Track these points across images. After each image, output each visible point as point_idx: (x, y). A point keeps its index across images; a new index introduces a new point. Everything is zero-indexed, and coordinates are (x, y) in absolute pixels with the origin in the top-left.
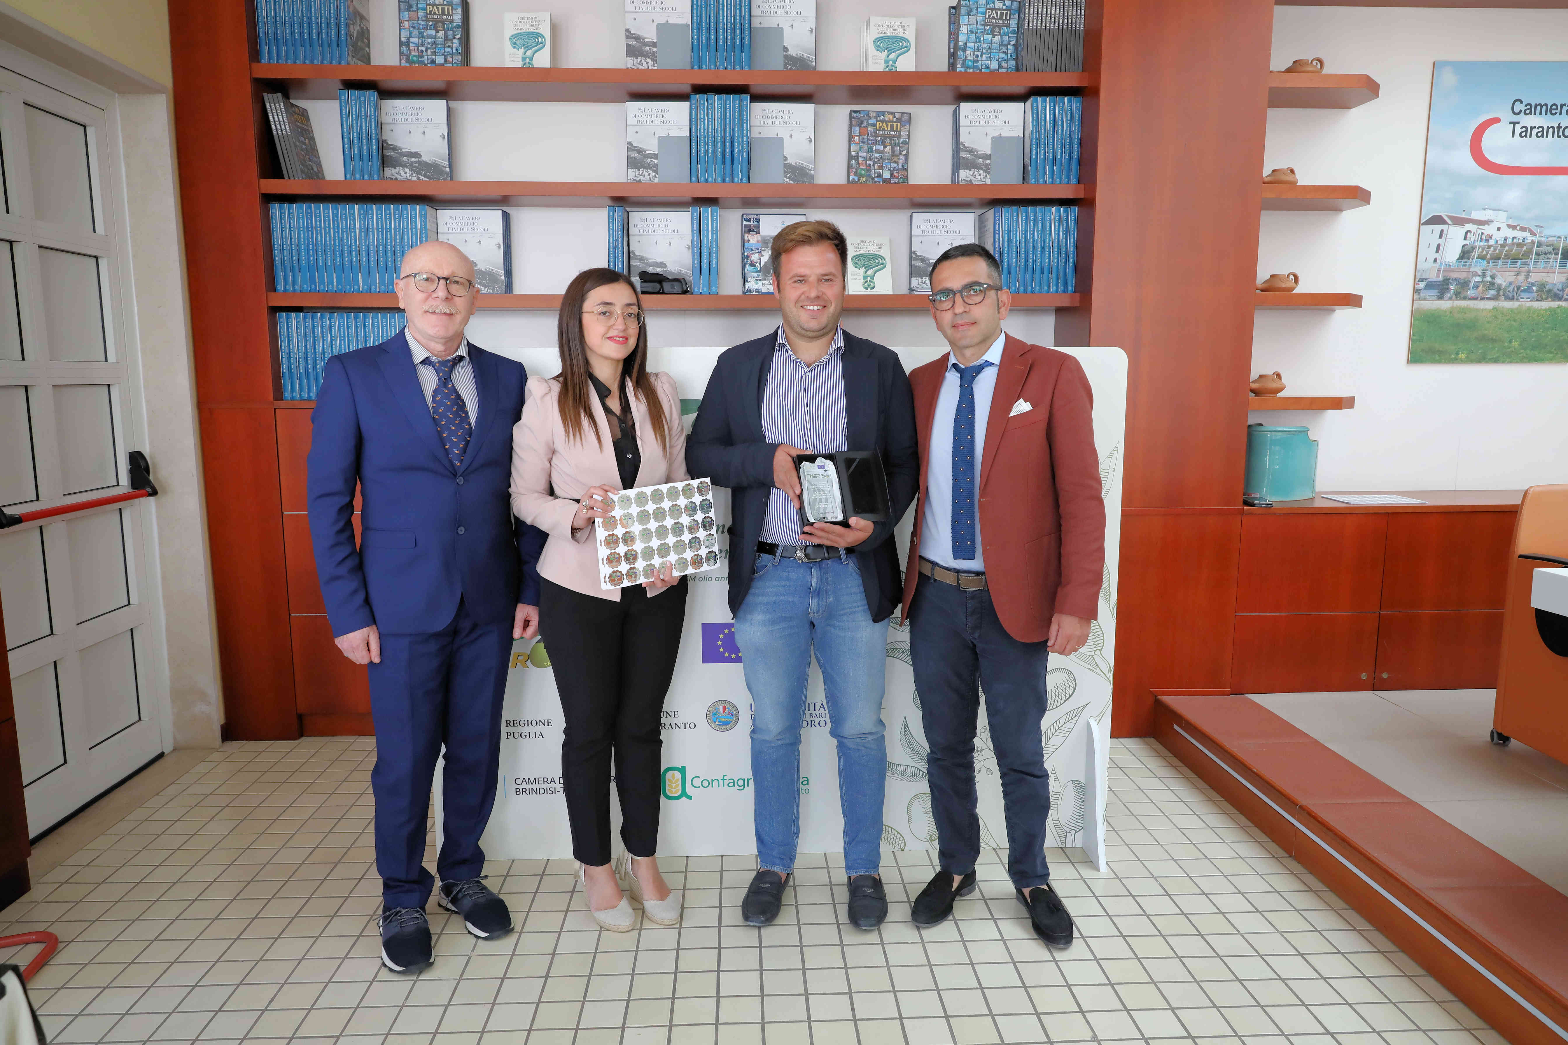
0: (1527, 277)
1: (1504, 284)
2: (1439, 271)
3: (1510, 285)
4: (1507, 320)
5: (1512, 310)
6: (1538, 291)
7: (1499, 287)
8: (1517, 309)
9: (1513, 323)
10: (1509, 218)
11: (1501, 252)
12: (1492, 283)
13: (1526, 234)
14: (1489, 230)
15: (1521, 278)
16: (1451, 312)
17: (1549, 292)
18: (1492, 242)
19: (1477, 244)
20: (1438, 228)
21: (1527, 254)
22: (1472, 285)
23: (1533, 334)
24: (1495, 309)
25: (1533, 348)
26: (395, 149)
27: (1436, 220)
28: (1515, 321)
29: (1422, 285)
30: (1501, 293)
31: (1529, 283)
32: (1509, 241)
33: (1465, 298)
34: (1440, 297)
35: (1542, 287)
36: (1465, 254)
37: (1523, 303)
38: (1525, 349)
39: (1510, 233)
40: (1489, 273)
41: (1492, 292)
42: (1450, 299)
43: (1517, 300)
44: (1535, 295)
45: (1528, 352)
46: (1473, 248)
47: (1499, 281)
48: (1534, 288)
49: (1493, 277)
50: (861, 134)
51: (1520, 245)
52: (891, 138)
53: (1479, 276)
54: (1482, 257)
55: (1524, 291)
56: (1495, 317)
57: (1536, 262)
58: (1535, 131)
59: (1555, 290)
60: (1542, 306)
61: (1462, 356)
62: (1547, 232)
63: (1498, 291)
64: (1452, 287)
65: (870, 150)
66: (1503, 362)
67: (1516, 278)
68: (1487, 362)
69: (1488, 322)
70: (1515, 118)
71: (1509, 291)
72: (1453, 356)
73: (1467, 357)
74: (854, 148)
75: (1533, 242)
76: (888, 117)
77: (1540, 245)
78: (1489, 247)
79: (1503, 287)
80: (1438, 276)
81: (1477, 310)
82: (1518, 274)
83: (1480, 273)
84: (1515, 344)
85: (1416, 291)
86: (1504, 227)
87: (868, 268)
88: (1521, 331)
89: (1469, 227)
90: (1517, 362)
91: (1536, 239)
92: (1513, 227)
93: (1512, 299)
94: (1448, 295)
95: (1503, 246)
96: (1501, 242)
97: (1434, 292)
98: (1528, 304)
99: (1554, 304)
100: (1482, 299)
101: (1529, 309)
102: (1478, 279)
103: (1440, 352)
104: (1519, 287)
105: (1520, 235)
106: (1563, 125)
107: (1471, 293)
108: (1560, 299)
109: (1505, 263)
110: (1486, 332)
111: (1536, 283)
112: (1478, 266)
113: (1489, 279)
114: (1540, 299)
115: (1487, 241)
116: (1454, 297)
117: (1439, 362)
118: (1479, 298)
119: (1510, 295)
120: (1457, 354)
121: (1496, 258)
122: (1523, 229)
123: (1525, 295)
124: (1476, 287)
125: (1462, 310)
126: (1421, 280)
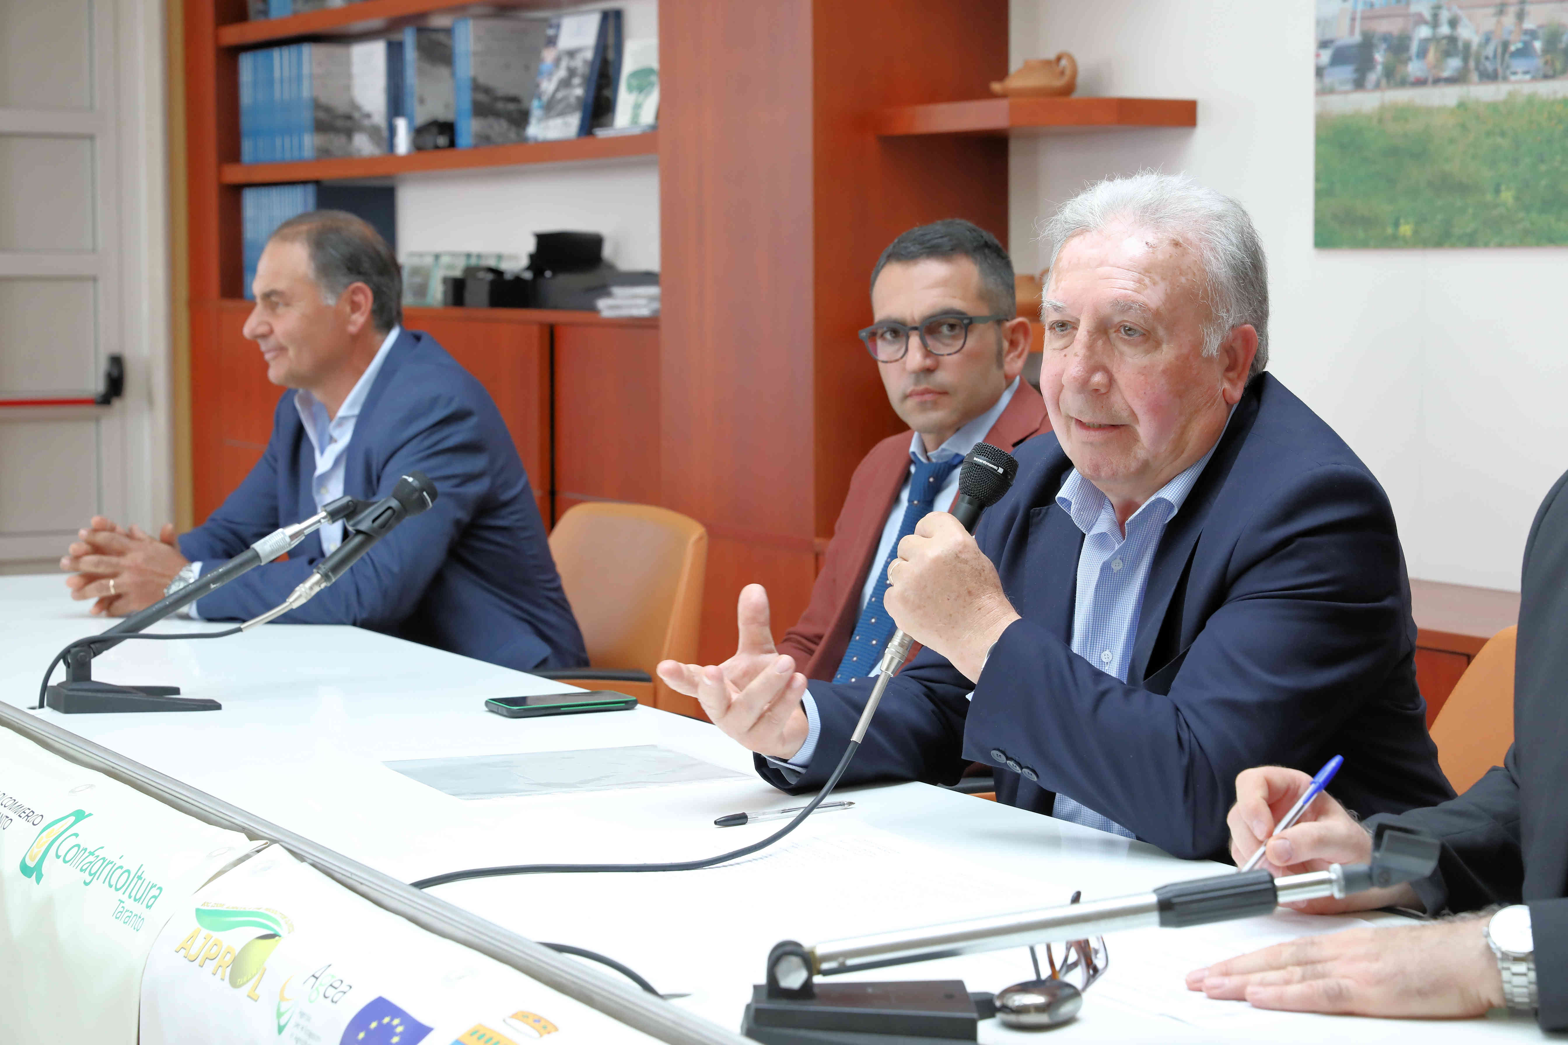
0: (1521, 16)
1: (1476, 40)
2: (1353, 19)
3: (1487, 40)
4: (1489, 134)
5: (1494, 107)
6: (1546, 51)
7: (1467, 46)
8: (1505, 103)
9: (1499, 140)
12: (1452, 40)
15: (1509, 20)
16: (1380, 121)
22: (1414, 47)
23: (1543, 168)
24: (1462, 105)
28: (1503, 134)
29: (1326, 56)
30: (1472, 64)
31: (1526, 32)
33: (1404, 83)
34: (1359, 84)
35: (1552, 40)
37: (1517, 86)
38: (1527, 209)
40: (1445, 15)
41: (1454, 63)
42: (1377, 86)
43: (1505, 79)
44: (1539, 62)
45: (1534, 215)
47: (1465, 31)
48: (1538, 45)
49: (1454, 22)
53: (1426, 23)
55: (1517, 54)
56: (1464, 127)
60: (1555, 93)
61: (1406, 229)
63: (1466, 59)
64: (1379, 57)
66: (1486, 245)
67: (1499, 22)
68: (1453, 246)
69: (1452, 141)
71: (1487, 58)
72: (1390, 231)
73: (1416, 232)
79: (1474, 47)
80: (1352, 31)
81: (1429, 111)
82: (1501, 10)
83: (1427, 15)
84: (1507, 196)
85: (1320, 72)
88: (1516, 162)
90: (1513, 246)
93: (1494, 77)
94: (1372, 77)
97: (1346, 72)
98: (1528, 89)
100: (1437, 81)
101: (1531, 100)
102: (1424, 32)
103: (1367, 222)
104: (1505, 45)
107: (1414, 68)
110: (1447, 167)
111: (1541, 33)
113: (1445, 30)
114: (1550, 73)
116: (1384, 82)
118: (1430, 80)
119: (1489, 66)
120: (1397, 224)
123: (1519, 65)
124: (1422, 53)
125: (1402, 113)
126: (1324, 44)
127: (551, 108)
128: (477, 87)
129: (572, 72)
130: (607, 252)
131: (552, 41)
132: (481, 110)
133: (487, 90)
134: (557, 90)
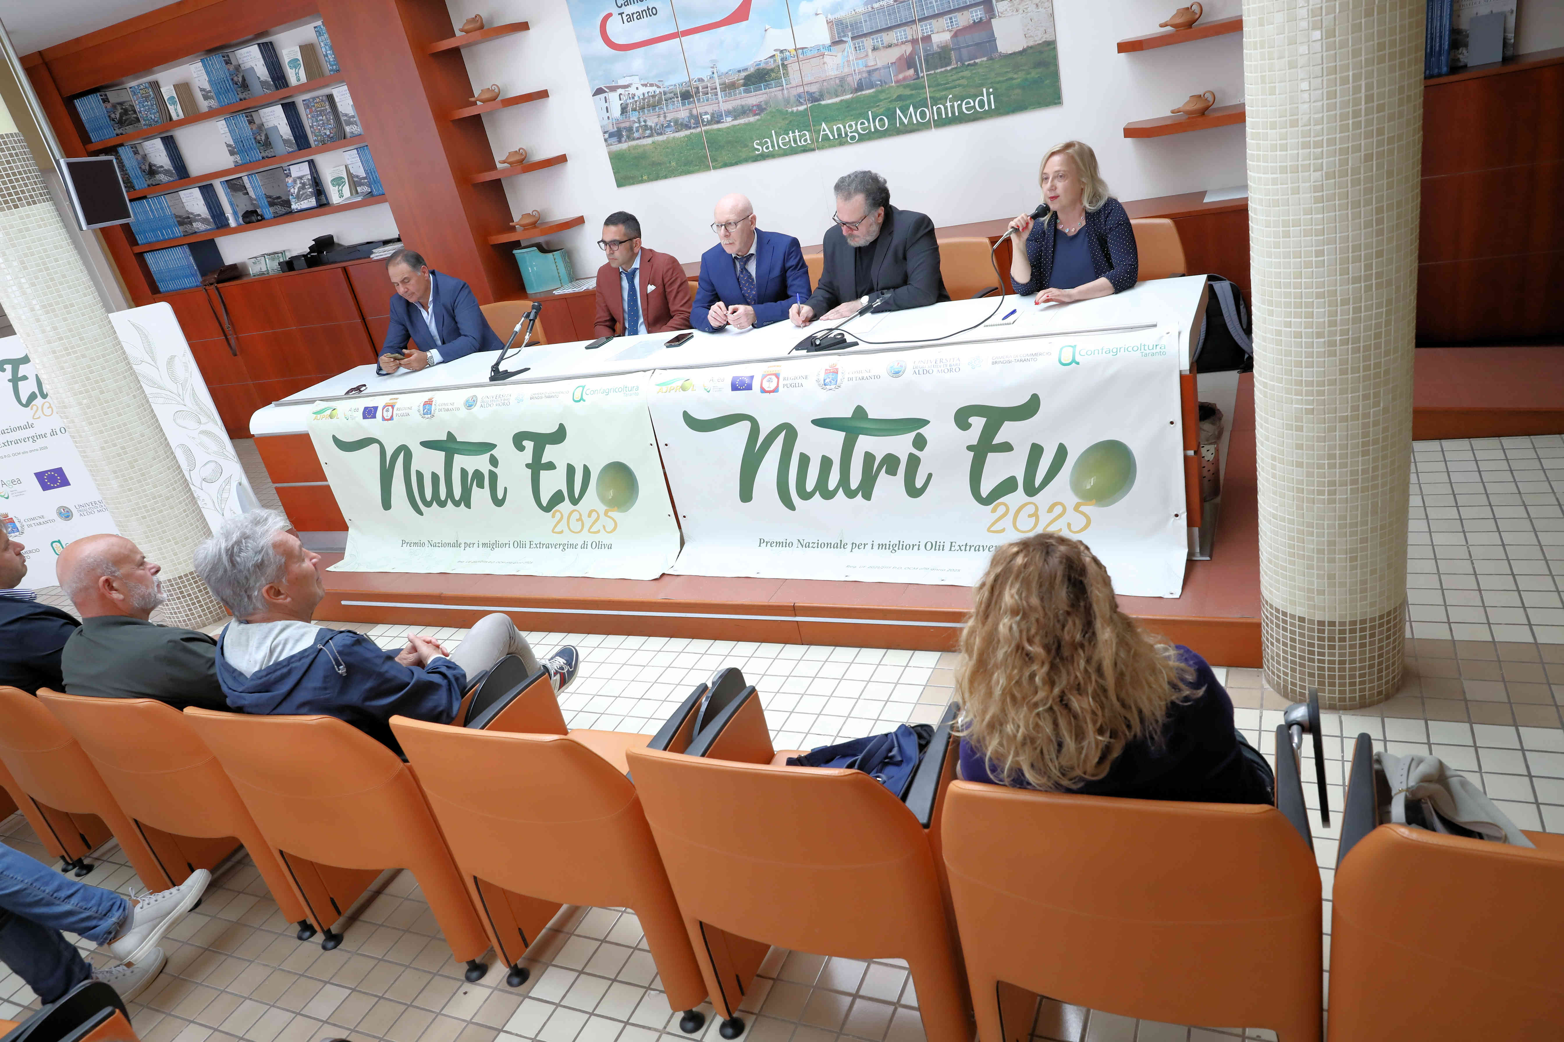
0: (665, 117)
1: (653, 125)
2: (613, 125)
3: (657, 125)
4: (663, 149)
5: (663, 142)
6: (674, 125)
7: (651, 127)
8: (666, 140)
9: (667, 150)
10: (640, 79)
11: (644, 104)
12: (646, 126)
13: (654, 88)
14: (632, 90)
15: (662, 118)
16: (629, 150)
17: (682, 124)
18: (636, 98)
19: (628, 101)
20: (602, 96)
21: (660, 102)
22: (634, 129)
23: (682, 155)
24: (653, 143)
25: (685, 165)
26: (155, 165)
27: (599, 91)
28: (668, 148)
29: (607, 136)
30: (654, 131)
31: (668, 121)
32: (646, 95)
33: (634, 139)
34: (620, 142)
35: (676, 122)
36: (624, 110)
37: (669, 135)
38: (680, 166)
39: (645, 90)
40: (642, 120)
41: (648, 132)
42: (626, 141)
43: (665, 134)
44: (673, 128)
45: (682, 167)
46: (627, 105)
47: (649, 123)
48: (672, 124)
49: (645, 121)
50: (310, 113)
51: (654, 96)
52: (323, 111)
53: (636, 122)
54: (634, 110)
55: (666, 127)
56: (655, 148)
57: (667, 106)
58: (635, 16)
59: (685, 122)
60: (680, 135)
61: (645, 177)
62: (667, 84)
63: (651, 130)
64: (624, 133)
65: (317, 121)
66: (670, 177)
67: (659, 119)
68: (661, 179)
69: (653, 152)
70: (621, 10)
71: (658, 129)
72: (640, 179)
73: (648, 178)
74: (310, 121)
75: (660, 93)
76: (318, 100)
77: (665, 93)
78: (636, 102)
79: (653, 127)
80: (613, 128)
81: (644, 145)
82: (659, 116)
83: (636, 120)
84: (673, 164)
85: (606, 140)
86: (640, 87)
87: (339, 185)
88: (673, 154)
89: (620, 91)
90: (678, 176)
91: (662, 90)
92: (646, 85)
93: (661, 134)
94: (623, 139)
95: (644, 99)
96: (642, 97)
97: (615, 139)
98: (672, 135)
99: (688, 132)
100: (644, 137)
101: (674, 138)
102: (637, 125)
103: (632, 178)
104: (662, 125)
105: (651, 89)
106: (650, 7)
107: (636, 135)
108: (690, 128)
109: (649, 111)
110: (653, 159)
111: (672, 120)
112: (634, 116)
113: (643, 123)
114: (677, 130)
115: (633, 98)
117: (633, 184)
118: (642, 137)
119: (659, 131)
120: (642, 177)
121: (643, 108)
122: (652, 85)
123: (668, 130)
124: (637, 131)
125: (635, 147)
126: (605, 133)
127: (298, 198)
128: (268, 197)
129: (304, 184)
130: (335, 240)
131: (289, 175)
132: (271, 204)
133: (270, 197)
134: (299, 191)
